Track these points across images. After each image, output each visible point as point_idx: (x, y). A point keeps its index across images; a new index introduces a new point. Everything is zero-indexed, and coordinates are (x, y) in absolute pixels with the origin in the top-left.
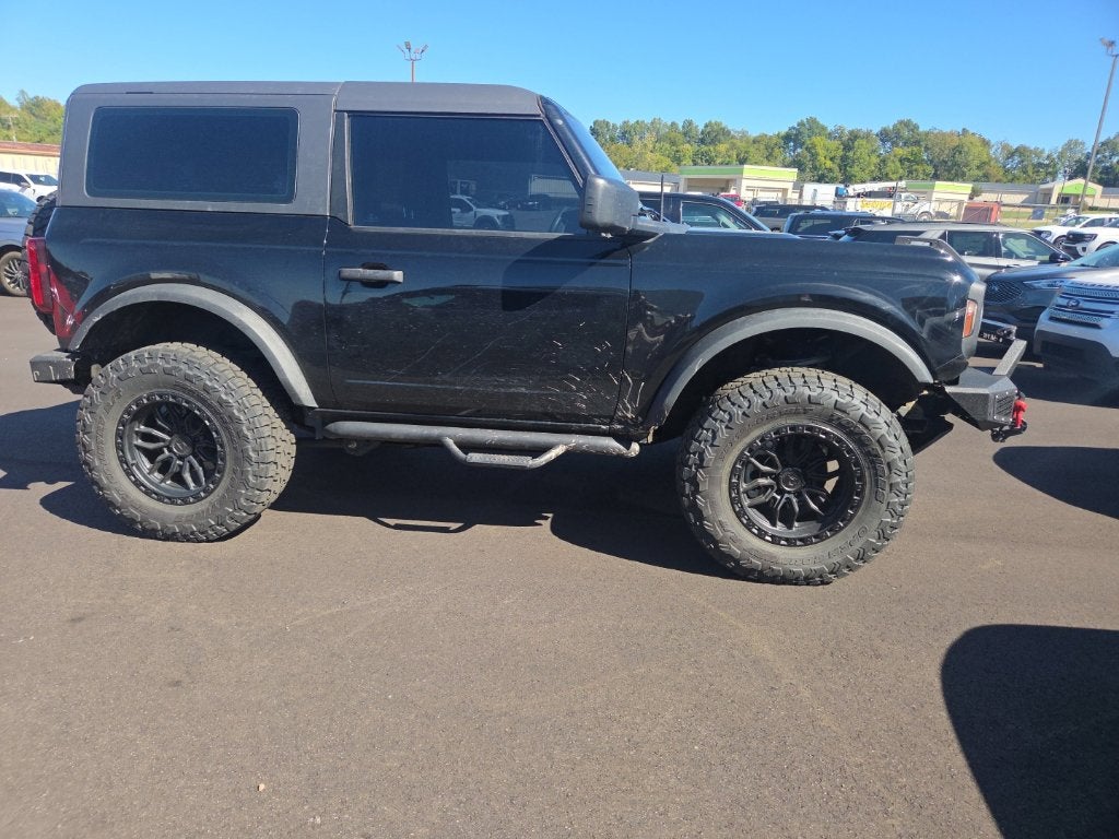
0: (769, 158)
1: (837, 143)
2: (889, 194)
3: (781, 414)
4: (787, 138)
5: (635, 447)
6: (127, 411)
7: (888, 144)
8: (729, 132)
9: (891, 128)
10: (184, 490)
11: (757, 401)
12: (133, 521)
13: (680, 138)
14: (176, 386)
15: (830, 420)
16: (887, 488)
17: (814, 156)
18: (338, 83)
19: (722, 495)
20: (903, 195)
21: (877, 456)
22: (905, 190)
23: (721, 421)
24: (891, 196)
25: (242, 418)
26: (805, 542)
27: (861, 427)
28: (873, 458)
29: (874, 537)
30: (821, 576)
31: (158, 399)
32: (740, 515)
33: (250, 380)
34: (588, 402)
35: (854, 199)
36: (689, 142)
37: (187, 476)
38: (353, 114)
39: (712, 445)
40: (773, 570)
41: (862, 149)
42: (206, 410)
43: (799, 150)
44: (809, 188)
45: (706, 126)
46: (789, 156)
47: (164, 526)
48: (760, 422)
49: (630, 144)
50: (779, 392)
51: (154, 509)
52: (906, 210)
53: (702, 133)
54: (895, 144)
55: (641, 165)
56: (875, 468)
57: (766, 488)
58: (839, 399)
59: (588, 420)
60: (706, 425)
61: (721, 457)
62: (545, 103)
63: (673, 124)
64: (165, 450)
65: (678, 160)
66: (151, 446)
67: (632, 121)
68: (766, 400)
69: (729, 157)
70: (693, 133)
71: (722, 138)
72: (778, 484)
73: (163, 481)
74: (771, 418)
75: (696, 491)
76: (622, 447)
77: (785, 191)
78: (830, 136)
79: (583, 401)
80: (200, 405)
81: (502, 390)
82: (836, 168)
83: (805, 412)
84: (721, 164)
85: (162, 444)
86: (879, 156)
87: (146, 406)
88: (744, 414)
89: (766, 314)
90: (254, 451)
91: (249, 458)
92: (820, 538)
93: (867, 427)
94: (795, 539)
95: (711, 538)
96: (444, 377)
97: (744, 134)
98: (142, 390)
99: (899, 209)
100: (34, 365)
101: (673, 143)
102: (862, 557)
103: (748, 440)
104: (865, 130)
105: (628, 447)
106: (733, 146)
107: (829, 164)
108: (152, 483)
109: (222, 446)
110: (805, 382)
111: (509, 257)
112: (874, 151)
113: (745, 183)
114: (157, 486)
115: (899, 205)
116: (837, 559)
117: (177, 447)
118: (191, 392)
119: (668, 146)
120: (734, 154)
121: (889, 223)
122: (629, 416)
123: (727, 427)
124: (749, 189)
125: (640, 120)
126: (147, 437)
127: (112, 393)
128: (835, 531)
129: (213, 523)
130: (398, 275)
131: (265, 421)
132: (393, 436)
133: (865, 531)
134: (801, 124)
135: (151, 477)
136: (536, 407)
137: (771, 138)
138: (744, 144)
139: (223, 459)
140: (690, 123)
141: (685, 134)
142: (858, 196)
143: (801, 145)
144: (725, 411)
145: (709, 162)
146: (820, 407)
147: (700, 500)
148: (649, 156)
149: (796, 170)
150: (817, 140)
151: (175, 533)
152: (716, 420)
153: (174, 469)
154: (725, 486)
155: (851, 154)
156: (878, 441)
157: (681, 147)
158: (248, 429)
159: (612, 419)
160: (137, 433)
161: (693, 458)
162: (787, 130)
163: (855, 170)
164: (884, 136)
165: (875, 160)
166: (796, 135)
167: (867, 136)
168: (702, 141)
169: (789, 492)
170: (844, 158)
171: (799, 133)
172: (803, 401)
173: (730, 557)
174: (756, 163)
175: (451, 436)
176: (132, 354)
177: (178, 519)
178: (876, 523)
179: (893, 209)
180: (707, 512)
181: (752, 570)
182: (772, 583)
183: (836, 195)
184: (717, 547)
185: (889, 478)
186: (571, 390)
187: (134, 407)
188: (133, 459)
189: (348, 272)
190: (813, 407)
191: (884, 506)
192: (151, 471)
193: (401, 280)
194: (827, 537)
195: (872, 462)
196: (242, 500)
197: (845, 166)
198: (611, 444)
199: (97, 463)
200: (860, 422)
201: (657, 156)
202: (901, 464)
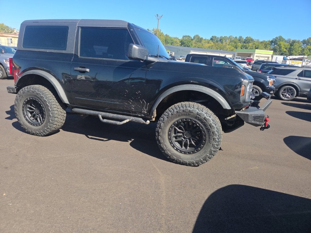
0: (266, 47)
1: (288, 44)
2: (301, 59)
3: (182, 115)
4: (272, 42)
5: (148, 122)
6: (25, 101)
7: (305, 45)
8: (253, 40)
9: (307, 40)
10: (37, 123)
11: (175, 110)
12: (25, 129)
13: (238, 41)
14: (35, 96)
15: (196, 118)
16: (212, 139)
17: (280, 47)
18: (79, 20)
19: (166, 137)
20: (306, 60)
21: (209, 130)
22: (307, 58)
23: (166, 115)
24: (301, 60)
25: (49, 105)
26: (189, 153)
27: (204, 120)
28: (208, 130)
29: (208, 154)
30: (193, 164)
31: (31, 99)
32: (171, 143)
33: (53, 96)
34: (135, 108)
35: (289, 61)
36: (240, 42)
37: (38, 119)
38: (82, 28)
39: (163, 122)
40: (179, 160)
41: (296, 46)
42: (42, 102)
43: (275, 46)
44: (275, 57)
45: (246, 38)
46: (272, 47)
47: (32, 131)
48: (176, 117)
49: (222, 43)
50: (182, 108)
51: (30, 127)
52: (306, 64)
53: (245, 40)
54: (307, 44)
55: (224, 49)
56: (209, 133)
57: (180, 136)
58: (198, 112)
59: (135, 113)
60: (162, 116)
61: (165, 126)
62: (129, 25)
63: (236, 37)
64: (34, 112)
65: (236, 48)
66: (31, 111)
67: (223, 36)
68: (178, 110)
69: (252, 47)
70: (242, 40)
71: (251, 41)
72: (184, 136)
73: (33, 120)
74: (179, 116)
75: (159, 135)
76: (144, 121)
77: (268, 58)
78: (286, 41)
79: (133, 107)
80: (40, 101)
81: (113, 103)
82: (287, 51)
83: (189, 115)
84: (250, 49)
85: (33, 110)
86: (302, 48)
87: (29, 100)
88: (172, 114)
89: (181, 86)
90: (52, 114)
91: (50, 115)
92: (194, 152)
93: (206, 121)
94: (186, 152)
95: (163, 149)
96: (99, 98)
97: (258, 40)
98: (28, 96)
99: (304, 64)
100: (8, 88)
101: (235, 43)
102: (205, 160)
103: (173, 122)
104: (297, 40)
105: (146, 122)
106: (254, 44)
107: (285, 50)
108: (30, 120)
109: (45, 112)
110: (189, 106)
111: (115, 66)
112: (300, 47)
113: (256, 55)
114: (31, 121)
115: (304, 63)
116: (198, 159)
117: (37, 112)
118: (38, 97)
119: (233, 43)
120: (254, 46)
121: (285, 67)
122: (145, 112)
123: (167, 117)
124: (257, 56)
125: (226, 36)
126: (30, 108)
127: (21, 96)
128: (198, 151)
129: (42, 131)
130: (88, 70)
131: (55, 106)
132: (87, 113)
133: (206, 152)
134: (277, 38)
135: (31, 118)
136: (121, 108)
137: (266, 42)
138: (258, 43)
139: (45, 115)
140: (241, 37)
141: (239, 40)
142: (291, 59)
143: (276, 44)
144: (167, 113)
145: (246, 48)
146: (193, 114)
147: (160, 138)
148: (227, 46)
149: (273, 51)
150: (281, 43)
151: (34, 133)
152: (164, 115)
153: (36, 117)
154: (167, 134)
155: (292, 47)
156: (210, 125)
157: (237, 44)
158: (50, 108)
159: (141, 113)
160: (28, 107)
161: (158, 125)
162: (272, 39)
163: (294, 52)
164: (304, 42)
165: (300, 49)
166: (275, 41)
167: (298, 42)
168: (244, 42)
169: (187, 138)
170: (290, 48)
171: (276, 40)
172: (188, 111)
173: (168, 155)
174: (261, 49)
175: (100, 114)
176: (26, 87)
177: (35, 130)
178: (209, 150)
179: (302, 64)
180: (162, 141)
181: (174, 160)
182: (180, 164)
183: (283, 59)
184: (164, 152)
185: (213, 136)
186: (130, 104)
187: (26, 100)
188: (27, 113)
189: (76, 68)
190: (191, 113)
191: (211, 145)
192: (31, 117)
193: (89, 71)
194: (196, 153)
195: (208, 131)
196: (49, 126)
197: (290, 51)
198: (141, 120)
199: (18, 114)
200: (204, 119)
201: (230, 46)
202: (216, 133)
